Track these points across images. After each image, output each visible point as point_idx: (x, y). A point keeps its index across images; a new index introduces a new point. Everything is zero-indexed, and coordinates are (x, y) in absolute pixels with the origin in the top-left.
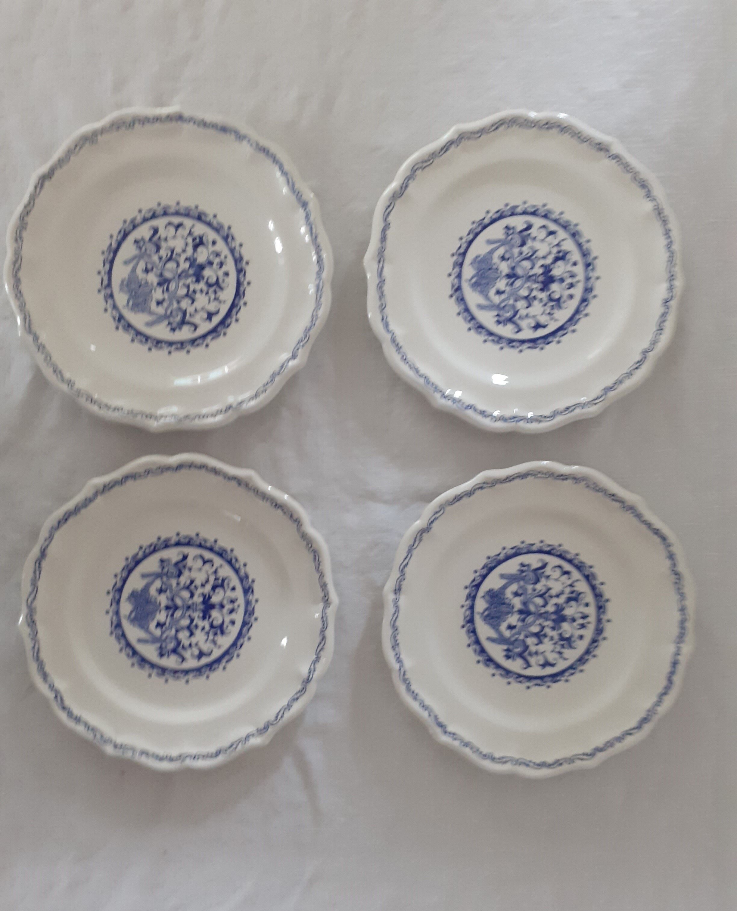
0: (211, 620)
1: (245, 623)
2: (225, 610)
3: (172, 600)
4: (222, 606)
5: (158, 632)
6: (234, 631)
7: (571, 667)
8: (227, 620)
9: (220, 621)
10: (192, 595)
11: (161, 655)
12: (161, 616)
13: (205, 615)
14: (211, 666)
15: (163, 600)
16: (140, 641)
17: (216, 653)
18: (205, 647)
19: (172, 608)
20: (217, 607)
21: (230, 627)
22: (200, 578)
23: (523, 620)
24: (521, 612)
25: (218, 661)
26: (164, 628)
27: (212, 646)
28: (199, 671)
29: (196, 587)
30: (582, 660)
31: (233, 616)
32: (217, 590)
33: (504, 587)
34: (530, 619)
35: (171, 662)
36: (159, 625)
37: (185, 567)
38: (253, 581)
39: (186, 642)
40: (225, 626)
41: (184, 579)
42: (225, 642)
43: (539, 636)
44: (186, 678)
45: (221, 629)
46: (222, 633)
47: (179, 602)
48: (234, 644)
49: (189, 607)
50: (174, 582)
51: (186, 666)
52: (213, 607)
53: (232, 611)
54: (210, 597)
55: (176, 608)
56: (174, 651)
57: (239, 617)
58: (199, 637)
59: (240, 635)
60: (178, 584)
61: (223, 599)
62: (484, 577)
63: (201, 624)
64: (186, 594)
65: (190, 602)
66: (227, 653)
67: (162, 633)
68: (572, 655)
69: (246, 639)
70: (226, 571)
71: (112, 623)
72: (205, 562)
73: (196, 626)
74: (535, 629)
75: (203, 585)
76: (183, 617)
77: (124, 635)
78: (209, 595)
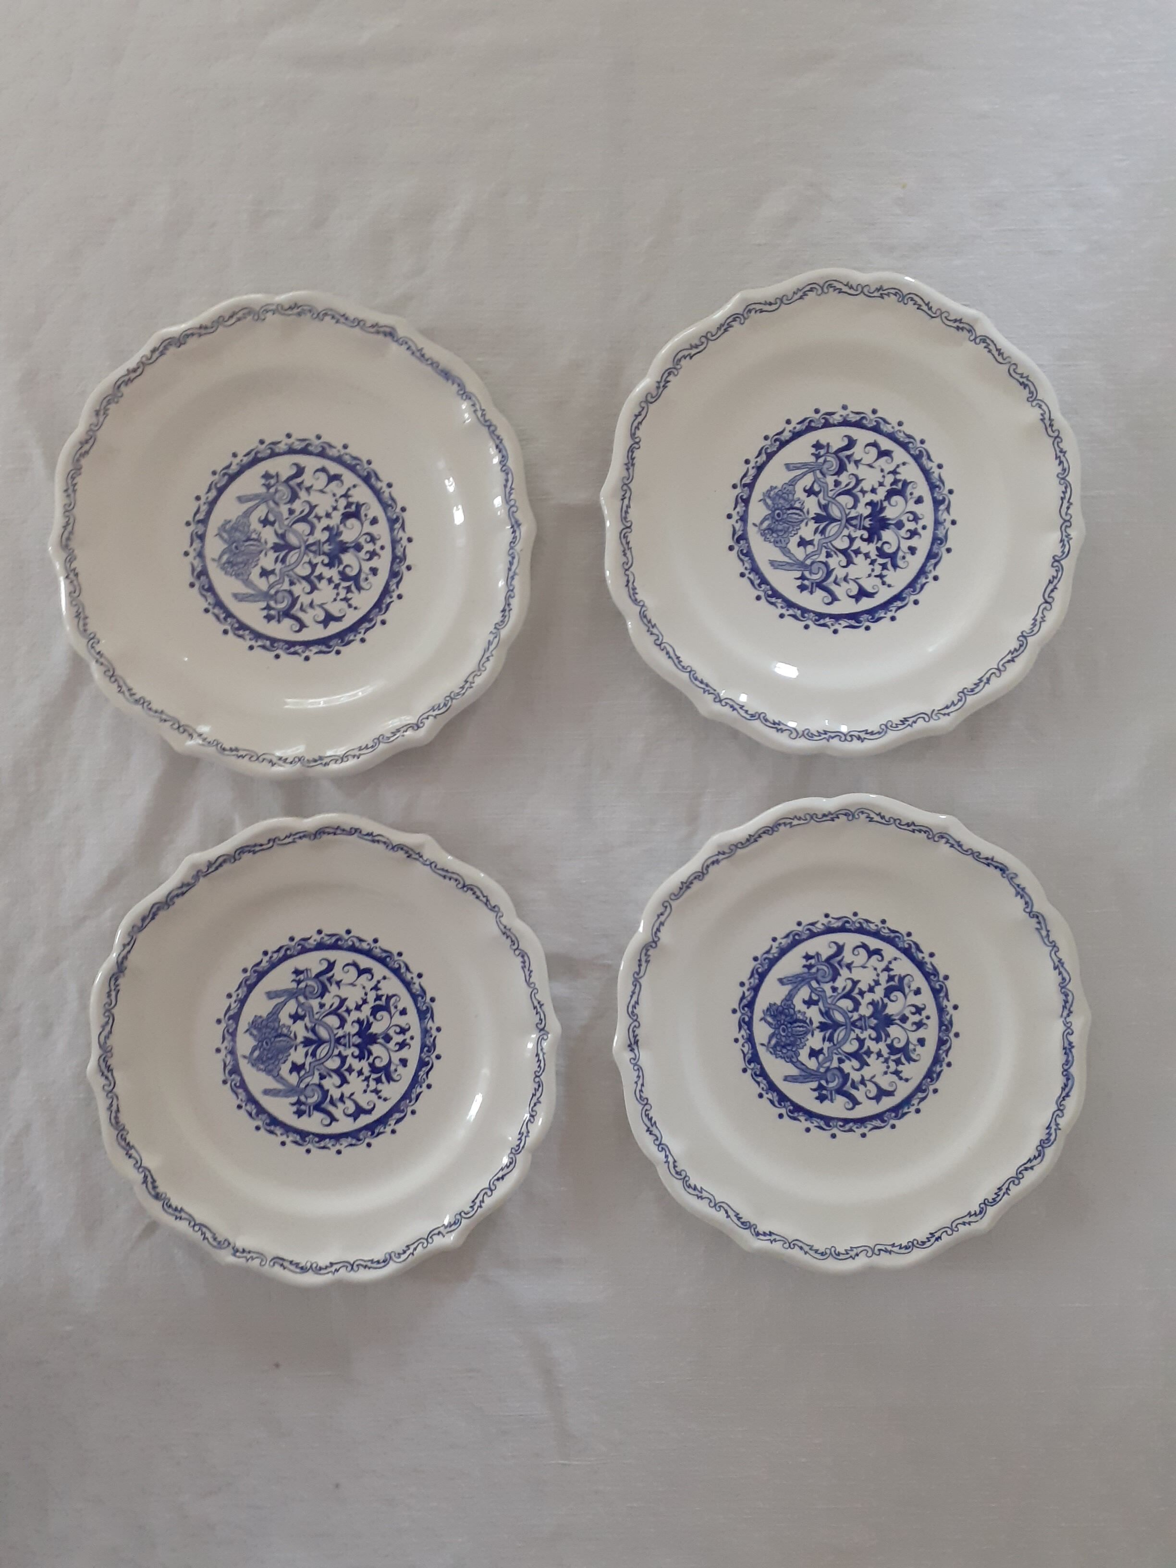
0: (371, 1060)
1: (422, 1063)
2: (391, 1045)
3: (313, 1030)
4: (388, 1038)
5: (293, 1079)
6: (406, 1075)
7: (919, 1089)
8: (396, 1057)
9: (385, 1062)
10: (343, 1022)
11: (299, 1113)
12: (298, 1055)
13: (363, 1053)
14: (372, 1129)
15: (300, 1030)
16: (266, 1092)
17: (382, 1109)
18: (364, 1101)
19: (313, 1042)
20: (381, 1040)
21: (400, 1069)
22: (353, 996)
23: (830, 1039)
24: (823, 1027)
25: (383, 1121)
26: (302, 1073)
27: (374, 1097)
28: (354, 1135)
29: (348, 1011)
30: (931, 1075)
31: (404, 1053)
32: (378, 1016)
33: (790, 997)
34: (840, 1034)
35: (314, 1123)
36: (296, 1068)
37: (329, 980)
38: (433, 1000)
39: (335, 1093)
40: (392, 1068)
41: (330, 1000)
42: (393, 1091)
43: (860, 1056)
44: (338, 1147)
45: (385, 1073)
46: (390, 1079)
47: (323, 1033)
48: (406, 1096)
49: (338, 1041)
50: (315, 1003)
51: (336, 1129)
52: (373, 1039)
53: (402, 1045)
54: (369, 1025)
55: (320, 1042)
56: (318, 1107)
57: (412, 1054)
58: (355, 1084)
59: (415, 1081)
60: (322, 1006)
61: (389, 1028)
62: (756, 989)
63: (357, 1065)
64: (333, 1021)
65: (340, 1033)
66: (395, 1109)
67: (301, 1080)
68: (915, 1072)
69: (424, 1085)
70: (392, 986)
71: (225, 1066)
72: (361, 972)
73: (350, 1070)
74: (851, 1047)
75: (358, 1008)
76: (329, 1056)
77: (243, 1085)
78: (368, 1021)
